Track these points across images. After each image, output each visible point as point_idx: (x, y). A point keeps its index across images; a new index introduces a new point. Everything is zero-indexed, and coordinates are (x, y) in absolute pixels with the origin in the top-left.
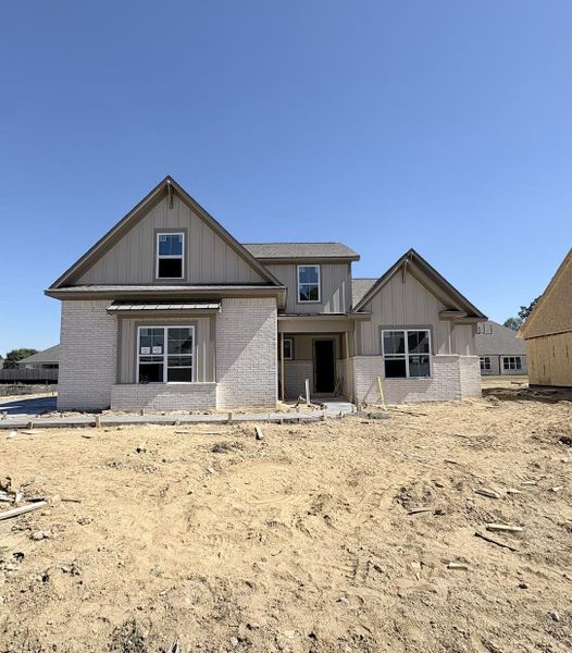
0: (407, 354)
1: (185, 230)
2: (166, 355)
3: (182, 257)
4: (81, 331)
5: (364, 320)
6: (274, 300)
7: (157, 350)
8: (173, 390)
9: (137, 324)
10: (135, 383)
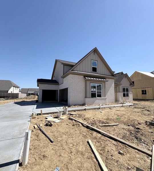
0: (126, 92)
1: (97, 61)
2: (96, 91)
3: (97, 67)
4: (76, 83)
5: (120, 85)
6: (114, 80)
7: (95, 89)
8: (99, 99)
9: (90, 83)
10: (90, 98)
